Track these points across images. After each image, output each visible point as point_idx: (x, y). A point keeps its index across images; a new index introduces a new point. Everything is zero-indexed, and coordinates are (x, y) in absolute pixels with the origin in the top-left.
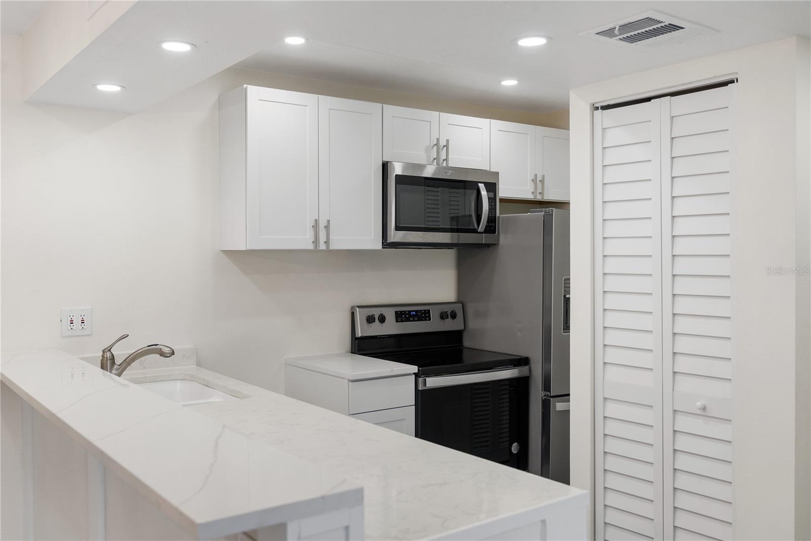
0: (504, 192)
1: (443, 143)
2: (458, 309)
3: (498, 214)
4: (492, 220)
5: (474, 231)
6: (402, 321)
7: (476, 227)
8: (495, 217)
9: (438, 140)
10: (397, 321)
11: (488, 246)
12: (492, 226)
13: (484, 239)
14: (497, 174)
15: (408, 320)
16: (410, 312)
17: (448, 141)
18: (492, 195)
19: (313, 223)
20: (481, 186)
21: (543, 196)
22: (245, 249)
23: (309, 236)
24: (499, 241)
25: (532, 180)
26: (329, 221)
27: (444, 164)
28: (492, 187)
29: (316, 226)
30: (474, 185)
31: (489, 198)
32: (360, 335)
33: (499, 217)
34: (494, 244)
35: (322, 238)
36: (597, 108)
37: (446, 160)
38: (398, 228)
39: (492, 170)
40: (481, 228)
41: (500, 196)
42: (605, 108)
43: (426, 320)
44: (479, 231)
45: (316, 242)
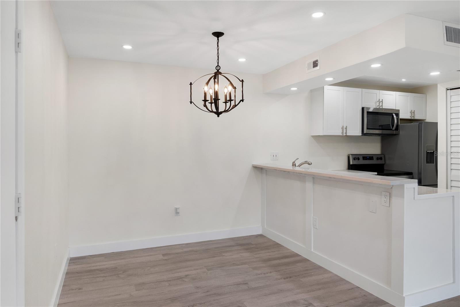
0: (401, 116)
1: (381, 100)
2: (382, 156)
3: (399, 124)
4: (397, 126)
5: (391, 130)
6: (364, 160)
7: (392, 128)
8: (398, 125)
9: (379, 99)
10: (363, 160)
11: (395, 135)
12: (397, 128)
13: (395, 132)
14: (399, 110)
15: (366, 159)
16: (367, 157)
17: (382, 100)
18: (397, 117)
19: (342, 127)
20: (394, 114)
21: (414, 118)
22: (322, 135)
23: (341, 131)
24: (399, 133)
25: (410, 112)
26: (347, 126)
27: (381, 107)
28: (397, 115)
29: (343, 128)
30: (391, 115)
31: (397, 119)
32: (352, 164)
33: (399, 125)
34: (397, 134)
35: (344, 132)
36: (448, 90)
37: (382, 106)
38: (367, 129)
39: (396, 109)
40: (394, 129)
41: (400, 118)
42: (451, 89)
43: (372, 160)
44: (393, 129)
45: (343, 133)
